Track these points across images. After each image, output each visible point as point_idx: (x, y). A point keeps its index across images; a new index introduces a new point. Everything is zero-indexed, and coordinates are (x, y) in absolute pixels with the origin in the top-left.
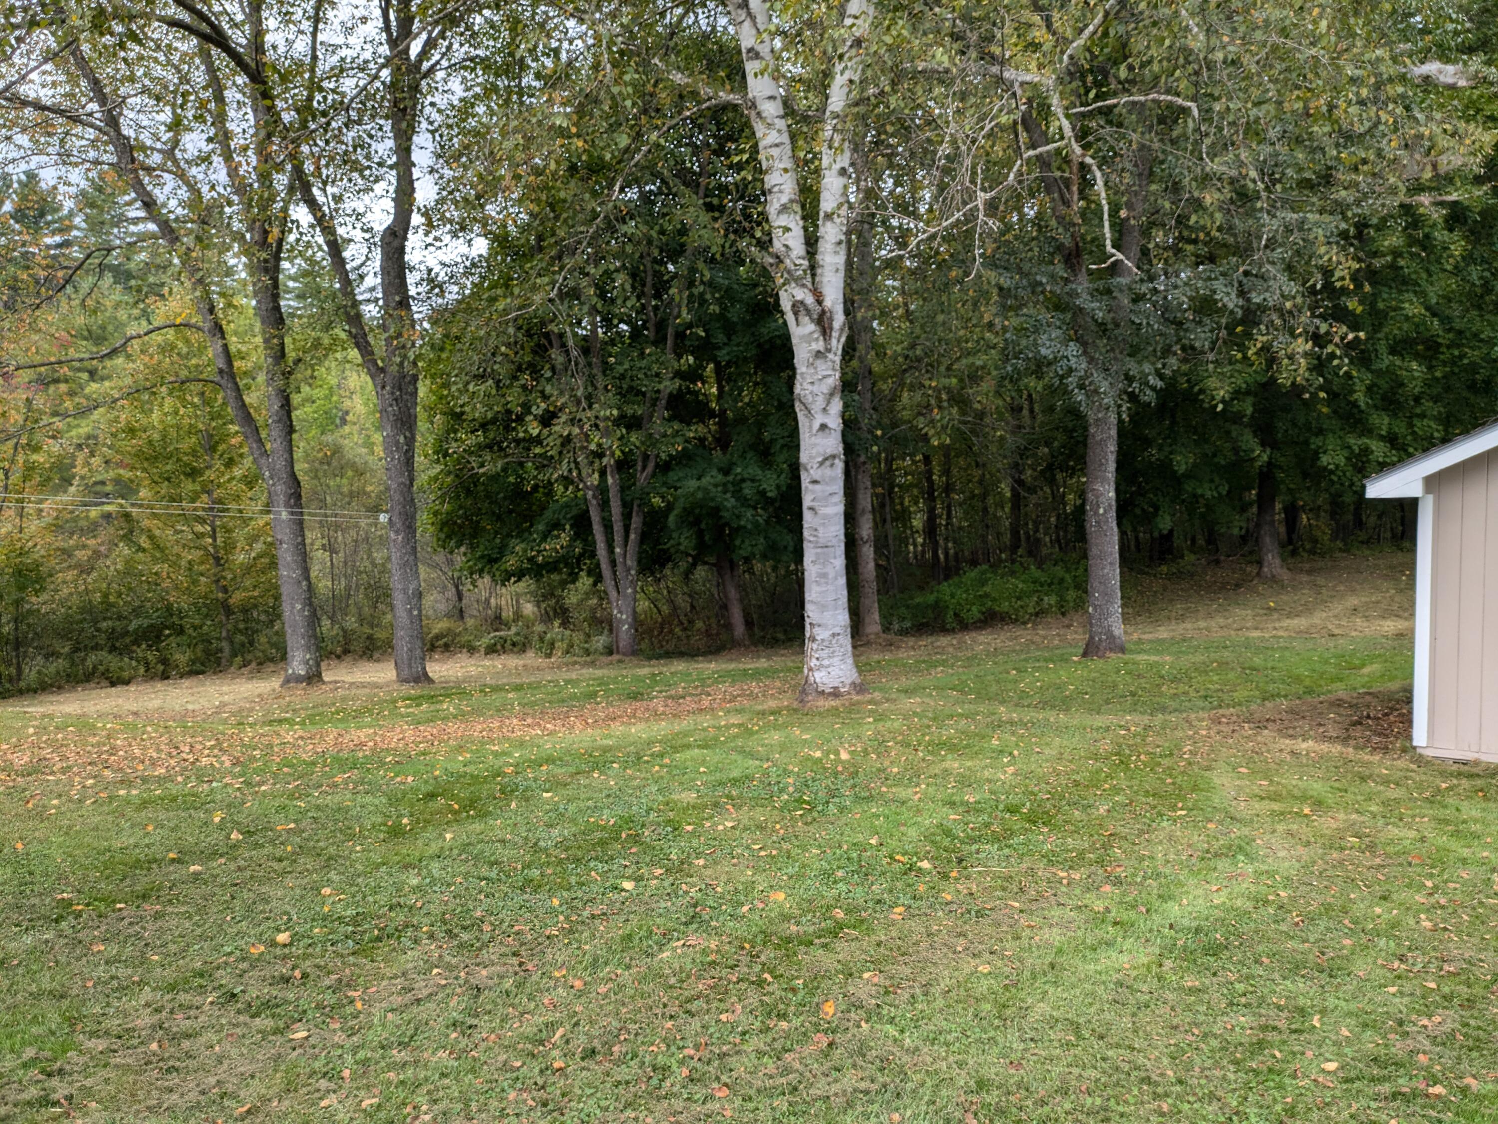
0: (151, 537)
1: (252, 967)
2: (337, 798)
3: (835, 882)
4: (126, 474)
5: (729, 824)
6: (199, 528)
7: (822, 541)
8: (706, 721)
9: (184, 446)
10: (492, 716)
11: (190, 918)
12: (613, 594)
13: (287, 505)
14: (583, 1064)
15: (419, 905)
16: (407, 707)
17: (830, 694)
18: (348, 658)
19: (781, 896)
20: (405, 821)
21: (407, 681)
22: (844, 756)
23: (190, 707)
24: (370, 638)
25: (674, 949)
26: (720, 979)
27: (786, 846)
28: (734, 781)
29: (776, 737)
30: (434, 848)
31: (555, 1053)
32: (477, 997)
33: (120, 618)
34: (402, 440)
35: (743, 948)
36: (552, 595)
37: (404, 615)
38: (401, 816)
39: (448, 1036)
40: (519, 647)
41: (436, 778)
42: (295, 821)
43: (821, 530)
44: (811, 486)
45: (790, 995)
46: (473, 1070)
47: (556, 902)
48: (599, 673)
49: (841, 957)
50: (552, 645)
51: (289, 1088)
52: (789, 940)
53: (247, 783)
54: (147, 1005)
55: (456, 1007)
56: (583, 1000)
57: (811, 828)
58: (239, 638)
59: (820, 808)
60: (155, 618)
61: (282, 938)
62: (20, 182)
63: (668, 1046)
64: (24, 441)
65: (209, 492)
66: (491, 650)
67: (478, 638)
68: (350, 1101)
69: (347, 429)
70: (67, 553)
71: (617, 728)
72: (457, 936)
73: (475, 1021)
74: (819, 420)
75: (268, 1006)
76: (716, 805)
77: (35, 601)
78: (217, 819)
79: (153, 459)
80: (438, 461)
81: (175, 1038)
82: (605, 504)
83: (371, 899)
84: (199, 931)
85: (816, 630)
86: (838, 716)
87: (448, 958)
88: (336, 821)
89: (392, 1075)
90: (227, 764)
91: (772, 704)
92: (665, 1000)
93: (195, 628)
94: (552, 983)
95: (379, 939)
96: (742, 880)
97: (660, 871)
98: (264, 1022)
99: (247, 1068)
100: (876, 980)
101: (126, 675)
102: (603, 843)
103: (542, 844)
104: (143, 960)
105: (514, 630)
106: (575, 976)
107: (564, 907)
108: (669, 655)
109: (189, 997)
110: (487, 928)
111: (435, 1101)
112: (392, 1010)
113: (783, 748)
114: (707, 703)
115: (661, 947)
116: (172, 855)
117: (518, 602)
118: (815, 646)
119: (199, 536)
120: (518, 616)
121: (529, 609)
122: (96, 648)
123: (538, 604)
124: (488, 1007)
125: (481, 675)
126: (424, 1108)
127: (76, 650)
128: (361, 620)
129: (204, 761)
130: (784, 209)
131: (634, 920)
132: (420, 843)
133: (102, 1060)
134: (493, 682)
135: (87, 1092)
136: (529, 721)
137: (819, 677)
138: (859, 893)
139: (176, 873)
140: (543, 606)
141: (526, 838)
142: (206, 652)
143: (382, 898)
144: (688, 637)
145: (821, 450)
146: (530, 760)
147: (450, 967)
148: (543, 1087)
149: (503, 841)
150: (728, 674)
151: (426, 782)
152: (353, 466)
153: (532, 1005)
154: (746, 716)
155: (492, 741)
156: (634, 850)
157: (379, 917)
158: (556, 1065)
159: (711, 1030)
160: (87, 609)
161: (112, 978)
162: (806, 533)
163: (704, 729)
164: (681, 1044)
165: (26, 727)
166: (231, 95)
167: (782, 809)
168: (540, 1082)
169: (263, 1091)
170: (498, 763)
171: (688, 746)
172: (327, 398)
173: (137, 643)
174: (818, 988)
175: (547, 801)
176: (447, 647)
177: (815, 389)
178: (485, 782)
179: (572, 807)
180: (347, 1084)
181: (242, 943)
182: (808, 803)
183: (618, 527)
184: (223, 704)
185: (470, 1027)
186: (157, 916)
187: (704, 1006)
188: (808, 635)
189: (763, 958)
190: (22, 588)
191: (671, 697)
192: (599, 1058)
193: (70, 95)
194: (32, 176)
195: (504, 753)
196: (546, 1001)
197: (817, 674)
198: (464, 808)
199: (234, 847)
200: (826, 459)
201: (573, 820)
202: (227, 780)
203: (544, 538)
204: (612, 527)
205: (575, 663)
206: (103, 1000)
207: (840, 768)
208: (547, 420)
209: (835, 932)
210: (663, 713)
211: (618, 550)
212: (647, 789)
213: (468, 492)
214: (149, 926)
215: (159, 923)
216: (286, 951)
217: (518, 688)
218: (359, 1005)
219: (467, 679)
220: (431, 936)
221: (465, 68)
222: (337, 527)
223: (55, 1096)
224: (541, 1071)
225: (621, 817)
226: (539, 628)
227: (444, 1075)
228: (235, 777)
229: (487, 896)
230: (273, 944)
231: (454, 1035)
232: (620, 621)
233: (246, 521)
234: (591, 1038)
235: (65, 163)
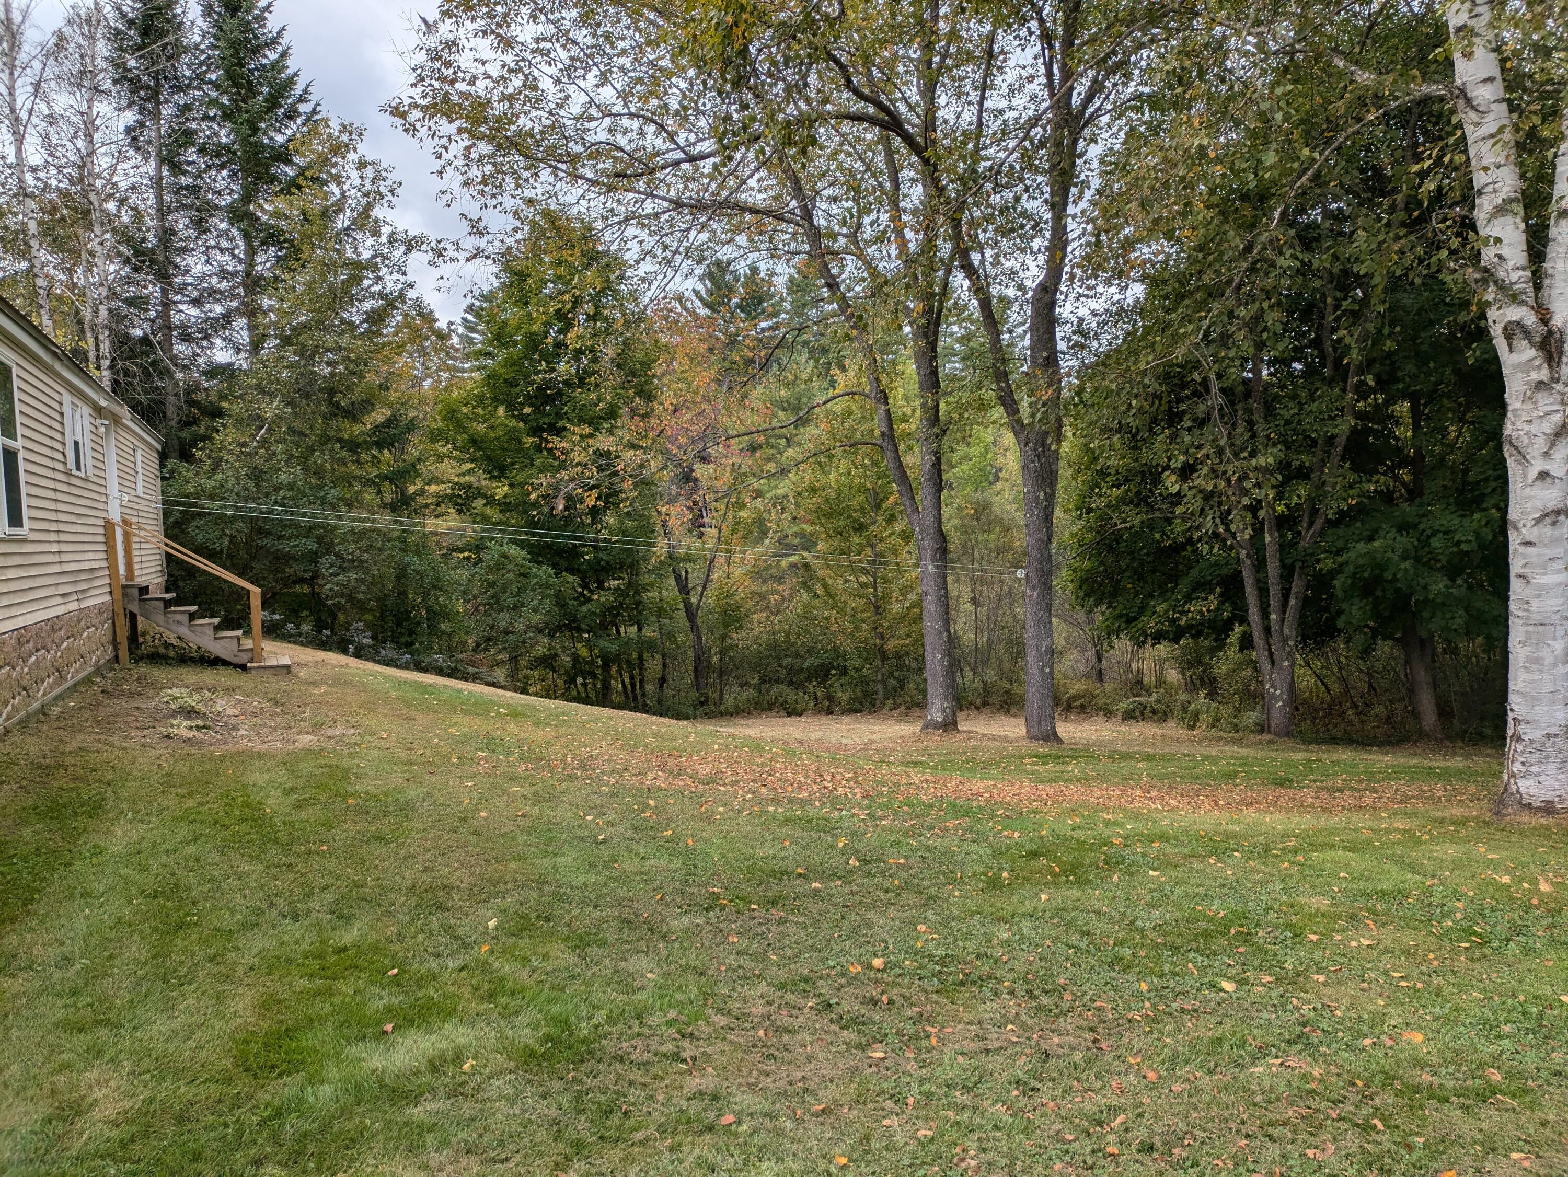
0: (825, 586)
1: (849, 984)
2: (946, 842)
3: (1499, 1037)
4: (807, 528)
5: (1366, 942)
6: (863, 579)
7: (1536, 617)
8: (1363, 821)
9: (854, 503)
10: (1116, 785)
11: (805, 928)
12: (1266, 666)
13: (933, 559)
14: (1138, 1157)
15: (1005, 958)
16: (1033, 764)
17: (1539, 809)
18: (987, 710)
19: (1418, 1038)
20: (1005, 874)
21: (1036, 738)
22: (1544, 887)
23: (844, 741)
24: (1008, 692)
25: (1269, 1066)
26: (1318, 1111)
27: (1436, 980)
28: (1383, 895)
29: (1451, 850)
30: (1028, 906)
31: (1110, 1138)
32: (1045, 1062)
33: (797, 655)
34: (1042, 496)
35: (1354, 1084)
36: (1200, 663)
37: (1036, 671)
38: (1001, 869)
39: (1009, 1092)
40: (1160, 715)
41: (1041, 838)
42: (905, 857)
43: (1535, 604)
44: (1522, 549)
45: (1403, 1152)
46: (1025, 1131)
47: (1144, 987)
48: (1244, 752)
49: (1483, 1125)
50: (1196, 715)
51: (858, 1101)
52: (1417, 1089)
53: (872, 816)
54: (762, 997)
55: (1022, 1066)
56: (1155, 1093)
57: (1477, 966)
58: (893, 682)
59: (1495, 944)
60: (825, 658)
61: (877, 962)
62: (745, 275)
63: (1236, 1165)
64: (733, 500)
65: (873, 546)
66: (1129, 716)
67: (1116, 702)
68: (908, 1127)
69: (999, 486)
70: (762, 596)
71: (1250, 815)
72: (1036, 997)
73: (1039, 1086)
74: (1538, 465)
75: (856, 1022)
76: (1352, 917)
77: (736, 637)
78: (841, 845)
79: (829, 515)
80: (1080, 517)
81: (781, 1030)
82: (1260, 565)
83: (960, 944)
84: (811, 942)
85: (1522, 728)
86: (1548, 838)
87: (1024, 1017)
88: (941, 864)
89: (951, 1114)
90: (859, 796)
91: (1456, 811)
92: (1245, 1116)
93: (856, 669)
94: (1123, 1068)
95: (963, 983)
96: (1371, 1008)
97: (1269, 979)
98: (849, 1035)
99: (829, 1073)
100: (1527, 1164)
101: (799, 707)
102: (1207, 935)
103: (1139, 923)
104: (765, 957)
105: (1155, 697)
106: (1150, 1067)
107: (1152, 994)
108: (1334, 742)
109: (793, 997)
110: (1068, 996)
111: (984, 1150)
112: (963, 1054)
113: (1457, 865)
114: (1368, 801)
115: (1254, 1060)
116: (800, 870)
117: (1161, 668)
118: (1520, 748)
119: (864, 585)
120: (1161, 682)
121: (1173, 675)
122: (778, 681)
123: (1183, 671)
124: (1054, 1075)
125: (1114, 741)
126: (972, 1153)
127: (762, 681)
128: (1001, 673)
129: (841, 790)
130: (1501, 211)
131: (1228, 1024)
132: (1015, 899)
133: (721, 1034)
134: (1124, 749)
135: (707, 1057)
136: (1153, 794)
137: (1525, 786)
138: (1530, 1059)
139: (801, 886)
140: (1188, 674)
141: (1124, 914)
142: (866, 694)
143: (971, 945)
144: (1362, 722)
145: (1539, 504)
146: (1142, 835)
147: (1024, 1026)
148: (1091, 1168)
149: (1098, 913)
150: (1407, 770)
151: (1031, 840)
152: (1000, 521)
153: (1098, 1084)
154: (1417, 822)
155: (1106, 809)
156: (1241, 950)
157: (966, 963)
158: (1110, 1150)
159: (1292, 1162)
160: (774, 646)
161: (740, 967)
162: (1513, 607)
163: (1357, 830)
164: (1251, 1167)
165: (713, 743)
166: (907, 174)
167: (1440, 937)
168: (1090, 1161)
169: (838, 1096)
170: (1108, 832)
171: (1332, 846)
172: (983, 455)
173: (809, 679)
174: (1443, 1153)
175: (1153, 880)
176: (1083, 708)
177: (1534, 428)
178: (1090, 849)
179: (1179, 891)
180: (909, 1111)
181: (844, 960)
182: (1480, 936)
183: (1274, 592)
184: (871, 742)
185: (1033, 1089)
186: (781, 921)
187: (1289, 1135)
188: (1510, 732)
189: (1377, 1101)
190: (726, 626)
191: (1327, 789)
192: (1156, 1155)
193: (777, 198)
194: (754, 270)
195: (1116, 823)
196: (1114, 1084)
197: (1520, 782)
198: (1064, 872)
199: (851, 872)
200: (1546, 515)
201: (1178, 906)
202: (855, 811)
203: (1188, 598)
204: (1268, 590)
205: (1221, 738)
206: (731, 984)
207: (1535, 901)
208: (1186, 472)
209: (1486, 1094)
210: (1312, 805)
211: (1273, 616)
212: (1270, 886)
213: (1110, 549)
214: (773, 929)
215: (781, 928)
216: (879, 975)
217: (1149, 758)
218: (934, 1041)
219: (1099, 743)
220: (1012, 993)
221: (1132, 108)
222: (983, 581)
223: (685, 1055)
224: (1093, 1151)
225: (1233, 911)
226: (1183, 697)
227: (996, 1127)
228: (862, 808)
229: (1073, 965)
230: (869, 967)
231: (1015, 1093)
232: (1273, 696)
233: (901, 573)
234: (1152, 1133)
235: (772, 257)
